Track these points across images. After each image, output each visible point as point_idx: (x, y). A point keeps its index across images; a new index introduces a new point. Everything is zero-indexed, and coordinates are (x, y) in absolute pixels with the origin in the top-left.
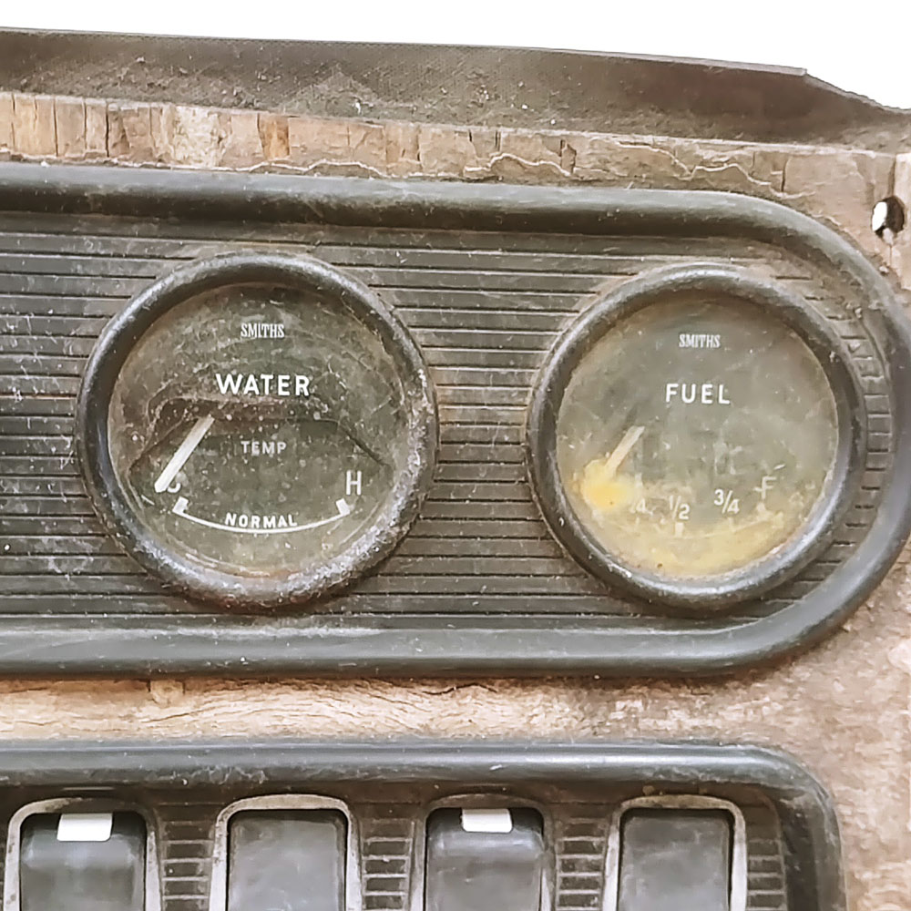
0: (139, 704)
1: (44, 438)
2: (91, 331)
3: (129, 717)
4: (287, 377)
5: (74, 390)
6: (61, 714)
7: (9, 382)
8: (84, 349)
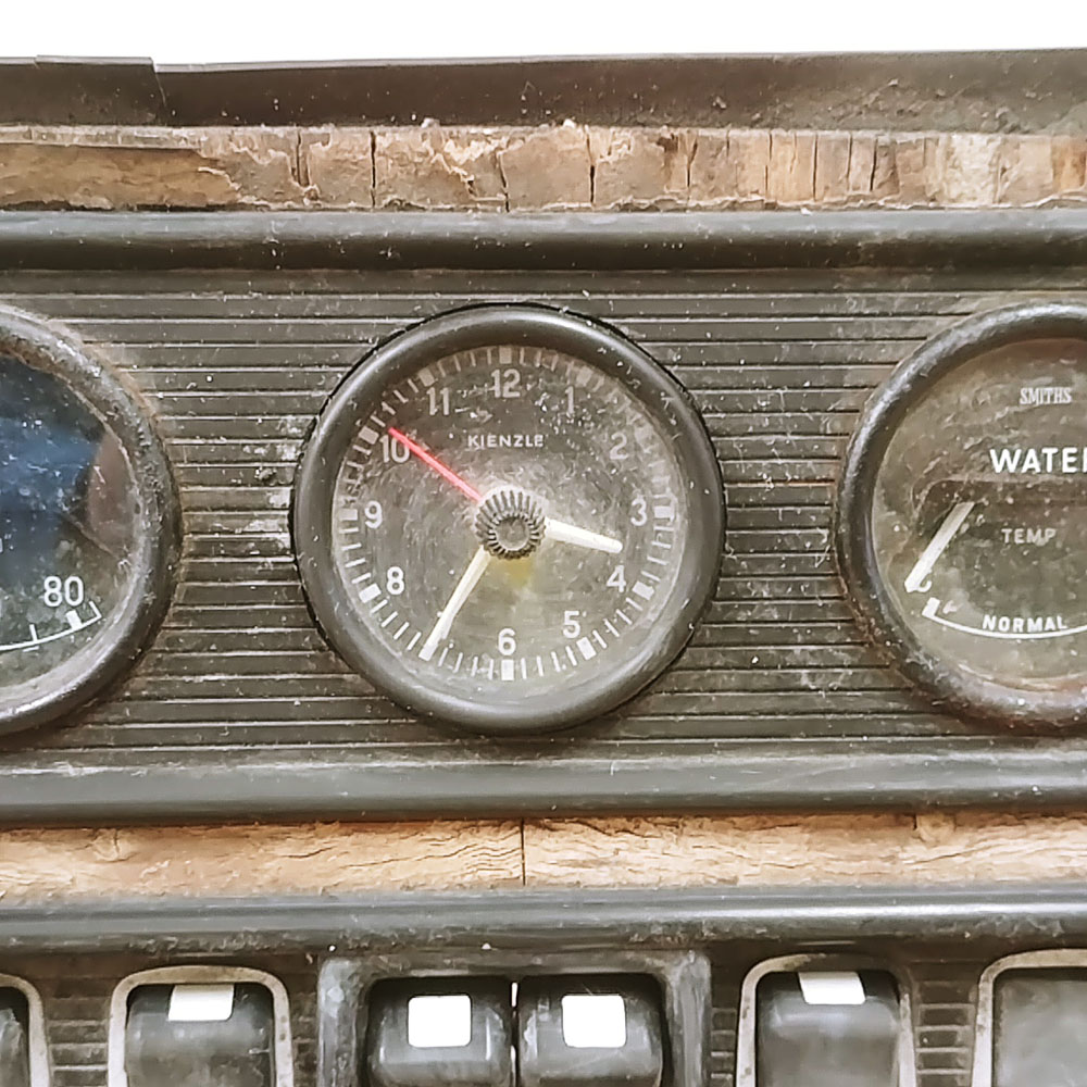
0: (903, 844)
1: (797, 532)
2: (852, 404)
3: (892, 858)
4: (1074, 450)
5: (832, 475)
6: (814, 855)
7: (759, 467)
8: (843, 425)
